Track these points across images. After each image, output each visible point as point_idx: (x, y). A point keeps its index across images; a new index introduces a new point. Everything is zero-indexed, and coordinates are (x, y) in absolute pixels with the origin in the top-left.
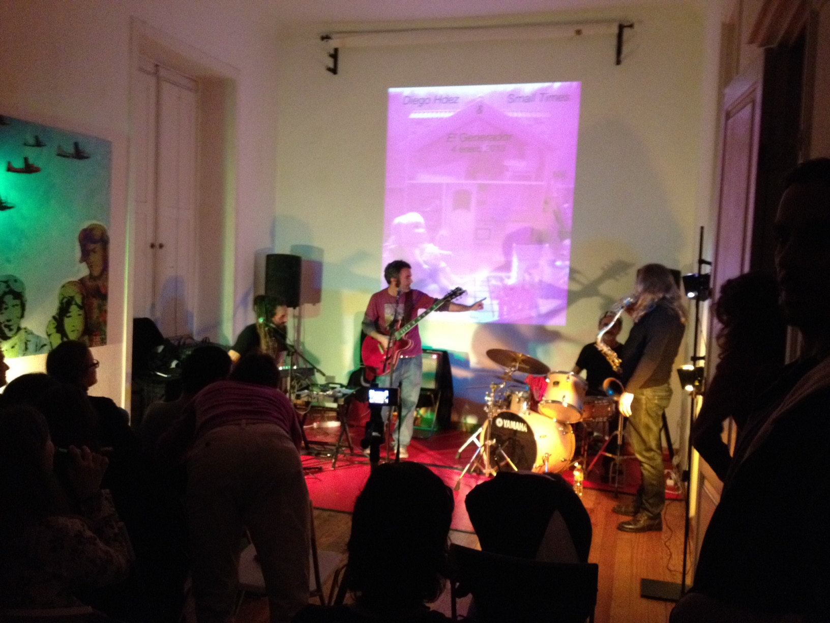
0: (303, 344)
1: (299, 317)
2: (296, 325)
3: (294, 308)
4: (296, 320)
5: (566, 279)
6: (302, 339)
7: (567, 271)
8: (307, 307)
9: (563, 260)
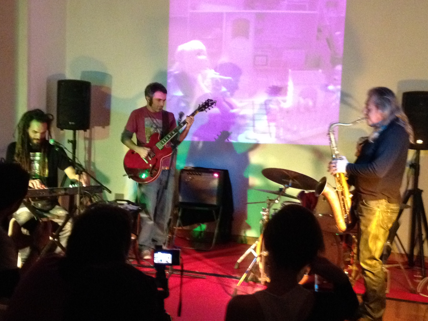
0: (94, 164)
1: (90, 140)
2: (87, 146)
3: (85, 131)
4: (87, 142)
5: (338, 102)
6: (92, 160)
7: (339, 94)
8: (97, 130)
9: (335, 85)
